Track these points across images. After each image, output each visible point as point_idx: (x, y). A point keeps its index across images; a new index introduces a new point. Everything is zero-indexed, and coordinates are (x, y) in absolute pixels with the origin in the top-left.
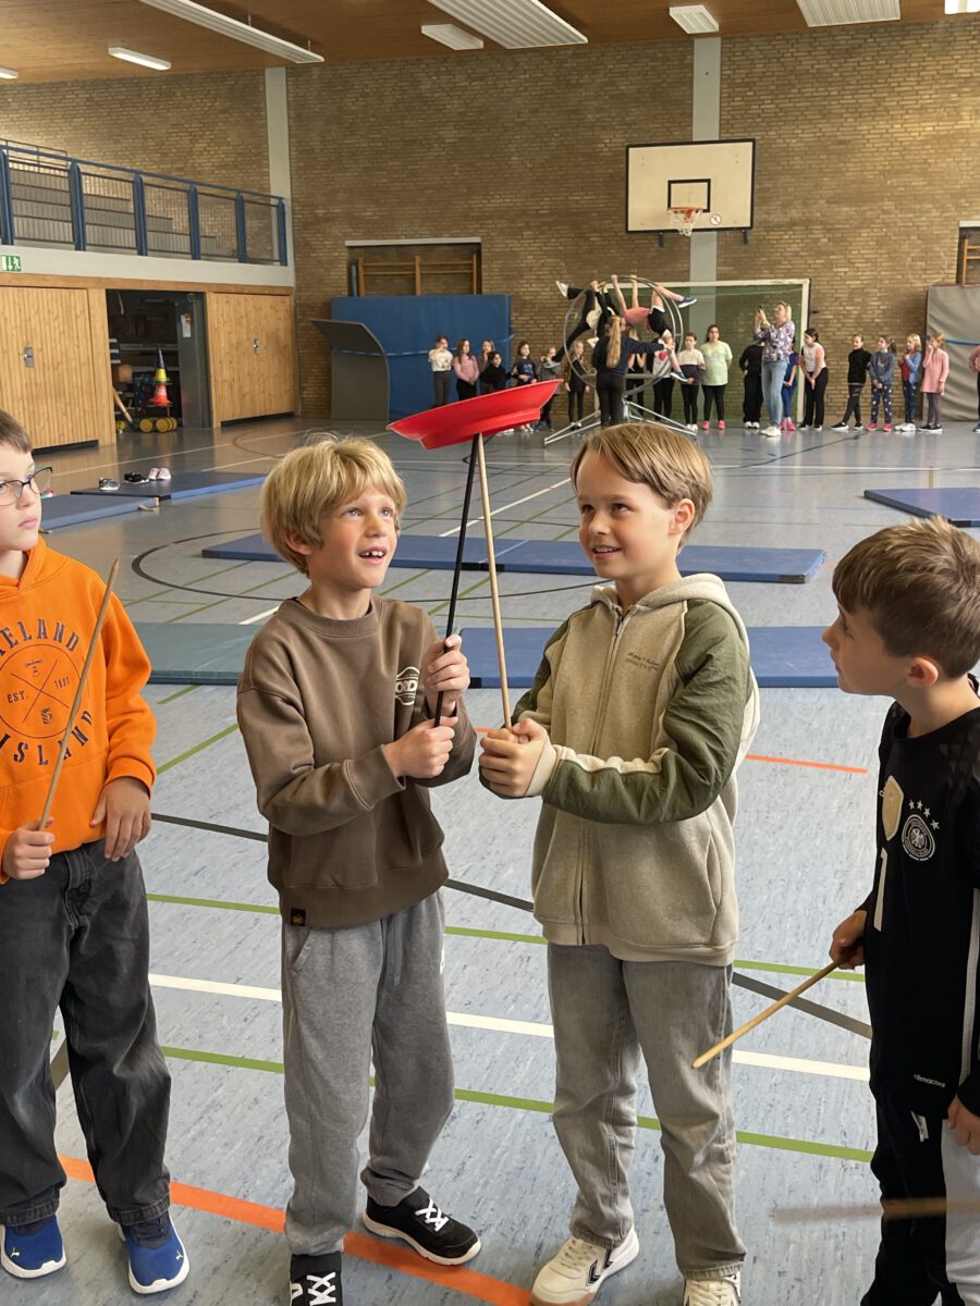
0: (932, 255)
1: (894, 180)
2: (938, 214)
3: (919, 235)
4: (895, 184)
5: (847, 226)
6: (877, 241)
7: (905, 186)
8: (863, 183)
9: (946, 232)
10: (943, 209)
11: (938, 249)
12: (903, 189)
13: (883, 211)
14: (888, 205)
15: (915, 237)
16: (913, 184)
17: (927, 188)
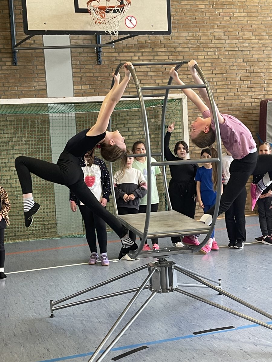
0: (254, 75)
1: (221, 10)
2: (256, 41)
3: (243, 58)
4: (221, 14)
5: (187, 49)
6: (212, 63)
7: (230, 17)
8: (196, 11)
9: (264, 56)
10: (260, 37)
11: (259, 70)
12: (228, 18)
13: (215, 36)
14: (218, 32)
15: (242, 60)
16: (236, 14)
17: (246, 19)
